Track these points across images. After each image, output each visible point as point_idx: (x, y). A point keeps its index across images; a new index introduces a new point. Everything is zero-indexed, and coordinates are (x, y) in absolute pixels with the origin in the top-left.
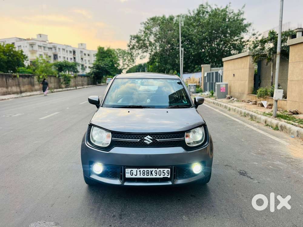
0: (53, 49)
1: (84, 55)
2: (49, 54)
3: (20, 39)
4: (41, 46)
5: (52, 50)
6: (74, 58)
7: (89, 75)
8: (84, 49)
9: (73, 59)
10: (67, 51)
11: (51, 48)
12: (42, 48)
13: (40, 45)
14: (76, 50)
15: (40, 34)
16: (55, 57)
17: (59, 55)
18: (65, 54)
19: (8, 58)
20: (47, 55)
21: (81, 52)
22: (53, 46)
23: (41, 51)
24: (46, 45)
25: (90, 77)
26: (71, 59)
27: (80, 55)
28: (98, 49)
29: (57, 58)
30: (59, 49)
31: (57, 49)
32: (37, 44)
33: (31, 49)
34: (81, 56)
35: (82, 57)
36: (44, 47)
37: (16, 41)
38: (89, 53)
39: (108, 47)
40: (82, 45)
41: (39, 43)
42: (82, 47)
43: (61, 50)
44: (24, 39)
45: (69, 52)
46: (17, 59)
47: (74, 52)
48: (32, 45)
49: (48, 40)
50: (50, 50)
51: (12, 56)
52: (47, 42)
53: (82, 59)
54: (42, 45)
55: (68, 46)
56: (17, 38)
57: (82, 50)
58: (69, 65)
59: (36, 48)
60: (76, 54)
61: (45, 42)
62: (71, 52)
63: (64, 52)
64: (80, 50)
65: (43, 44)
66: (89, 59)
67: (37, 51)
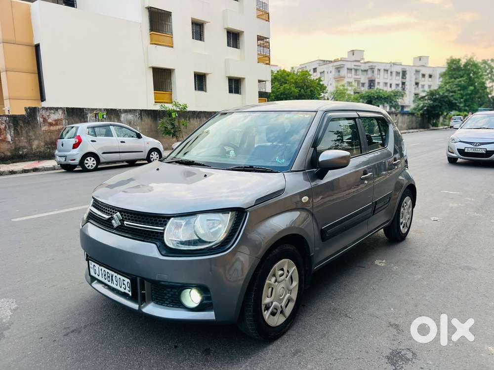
0: (370, 72)
1: (421, 76)
2: (362, 81)
3: (324, 61)
4: (351, 69)
5: (367, 74)
6: (403, 84)
7: (414, 111)
8: (423, 66)
9: (400, 86)
10: (391, 73)
11: (366, 71)
12: (353, 71)
13: (349, 67)
14: (407, 69)
15: (353, 51)
16: (372, 83)
17: (377, 81)
18: (387, 79)
19: (300, 91)
20: (358, 82)
21: (417, 72)
22: (369, 67)
23: (350, 78)
24: (360, 66)
25: (416, 114)
26: (397, 85)
27: (414, 77)
28: (448, 63)
29: (374, 86)
30: (379, 70)
31: (376, 72)
32: (346, 67)
33: (337, 75)
34: (416, 79)
35: (417, 81)
36: (356, 70)
37: (319, 66)
38: (431, 72)
39: (469, 57)
40: (420, 59)
41: (349, 65)
42: (421, 63)
43: (382, 71)
44: (329, 61)
45: (394, 74)
46: (311, 91)
47: (404, 73)
48: (338, 69)
49: (363, 59)
50: (365, 73)
51: (305, 87)
52: (362, 61)
53: (417, 84)
54: (353, 67)
55: (394, 64)
56: (320, 60)
57: (418, 69)
58: (384, 96)
59: (344, 72)
60: (407, 76)
61: (359, 61)
62: (398, 73)
63: (386, 74)
64: (415, 68)
65: (355, 66)
66: (430, 83)
67: (344, 77)
